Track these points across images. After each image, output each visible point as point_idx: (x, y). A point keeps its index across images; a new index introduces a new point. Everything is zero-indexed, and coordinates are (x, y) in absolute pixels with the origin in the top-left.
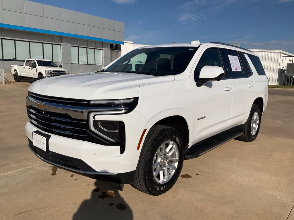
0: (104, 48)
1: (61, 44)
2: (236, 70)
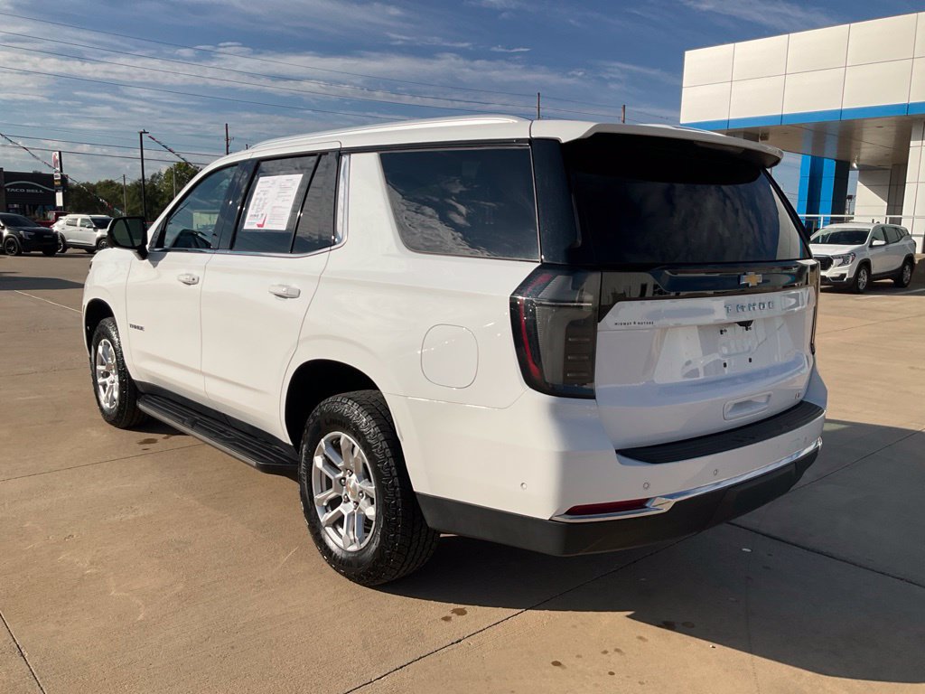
2: (259, 226)
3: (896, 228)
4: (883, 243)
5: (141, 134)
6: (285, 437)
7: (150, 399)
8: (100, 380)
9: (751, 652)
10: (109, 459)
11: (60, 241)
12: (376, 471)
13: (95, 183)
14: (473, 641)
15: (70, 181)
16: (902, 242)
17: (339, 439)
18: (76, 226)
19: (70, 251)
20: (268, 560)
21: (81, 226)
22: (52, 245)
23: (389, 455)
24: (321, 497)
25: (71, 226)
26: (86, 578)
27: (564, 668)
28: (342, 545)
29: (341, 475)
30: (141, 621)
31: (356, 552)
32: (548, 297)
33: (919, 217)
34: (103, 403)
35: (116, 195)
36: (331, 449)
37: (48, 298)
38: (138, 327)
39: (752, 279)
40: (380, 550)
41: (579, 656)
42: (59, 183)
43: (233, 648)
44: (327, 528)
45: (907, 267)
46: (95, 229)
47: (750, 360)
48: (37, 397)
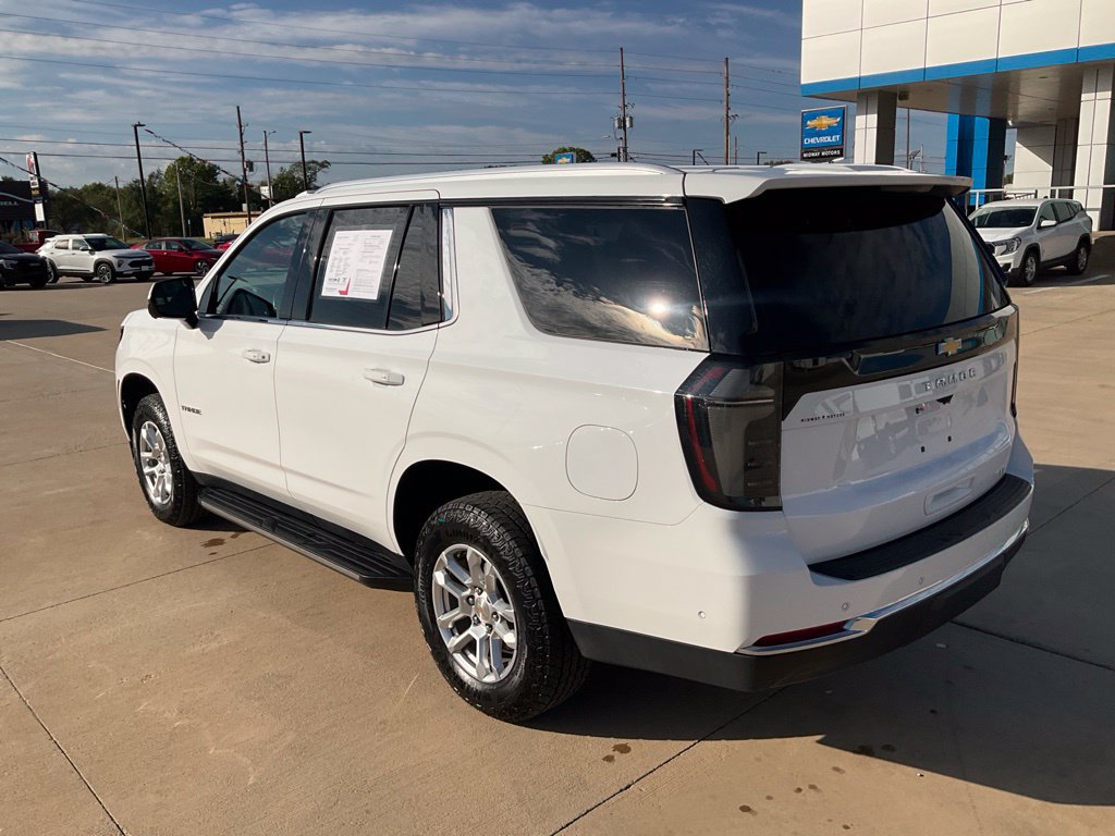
2: (341, 292)
3: (1067, 203)
4: (1054, 222)
5: (135, 127)
6: (394, 546)
7: (212, 493)
8: (147, 470)
9: (965, 779)
10: (171, 569)
11: (50, 269)
12: (515, 593)
13: (79, 188)
14: (644, 785)
15: (50, 187)
16: (1076, 220)
17: (464, 552)
18: (67, 248)
19: (63, 280)
20: (388, 694)
21: (74, 248)
22: (40, 275)
23: (530, 573)
24: (445, 618)
25: (62, 250)
26: (177, 731)
27: (754, 813)
28: (475, 675)
29: (468, 592)
30: (254, 784)
31: (493, 684)
32: (723, 395)
33: (1092, 188)
34: (152, 497)
35: (107, 202)
36: (454, 563)
37: (51, 349)
38: (193, 410)
39: (951, 346)
40: (525, 683)
41: (769, 798)
42: (37, 192)
43: (367, 812)
44: (455, 655)
45: (1082, 250)
46: (92, 252)
47: (950, 439)
48: (67, 489)
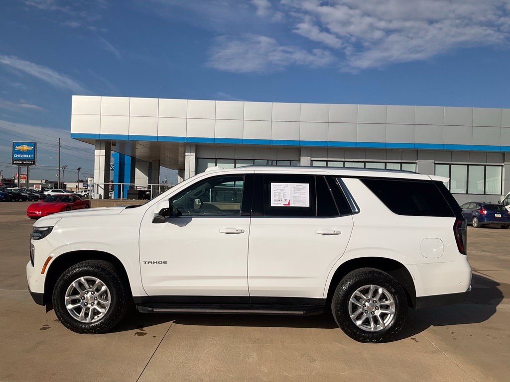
0: (505, 163)
1: (417, 161)
2: (285, 205)
